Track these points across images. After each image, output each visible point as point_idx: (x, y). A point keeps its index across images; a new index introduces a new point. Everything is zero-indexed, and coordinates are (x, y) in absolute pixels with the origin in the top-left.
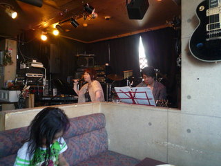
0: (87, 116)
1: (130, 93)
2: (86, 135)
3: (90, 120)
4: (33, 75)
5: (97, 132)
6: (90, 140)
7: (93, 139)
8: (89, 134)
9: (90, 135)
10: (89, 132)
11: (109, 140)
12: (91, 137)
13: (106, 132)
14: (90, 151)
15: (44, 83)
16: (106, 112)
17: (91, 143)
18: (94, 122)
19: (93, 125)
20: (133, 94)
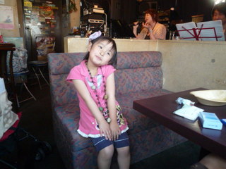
0: (142, 52)
1: (194, 30)
2: (140, 69)
3: (145, 56)
4: (95, 21)
5: (152, 69)
6: (144, 75)
7: (147, 75)
8: (142, 69)
9: (144, 71)
10: (143, 67)
11: (164, 80)
12: (145, 72)
13: (161, 71)
14: (143, 85)
15: (105, 30)
16: (163, 50)
17: (144, 77)
18: (150, 59)
19: (148, 61)
20: (197, 31)
